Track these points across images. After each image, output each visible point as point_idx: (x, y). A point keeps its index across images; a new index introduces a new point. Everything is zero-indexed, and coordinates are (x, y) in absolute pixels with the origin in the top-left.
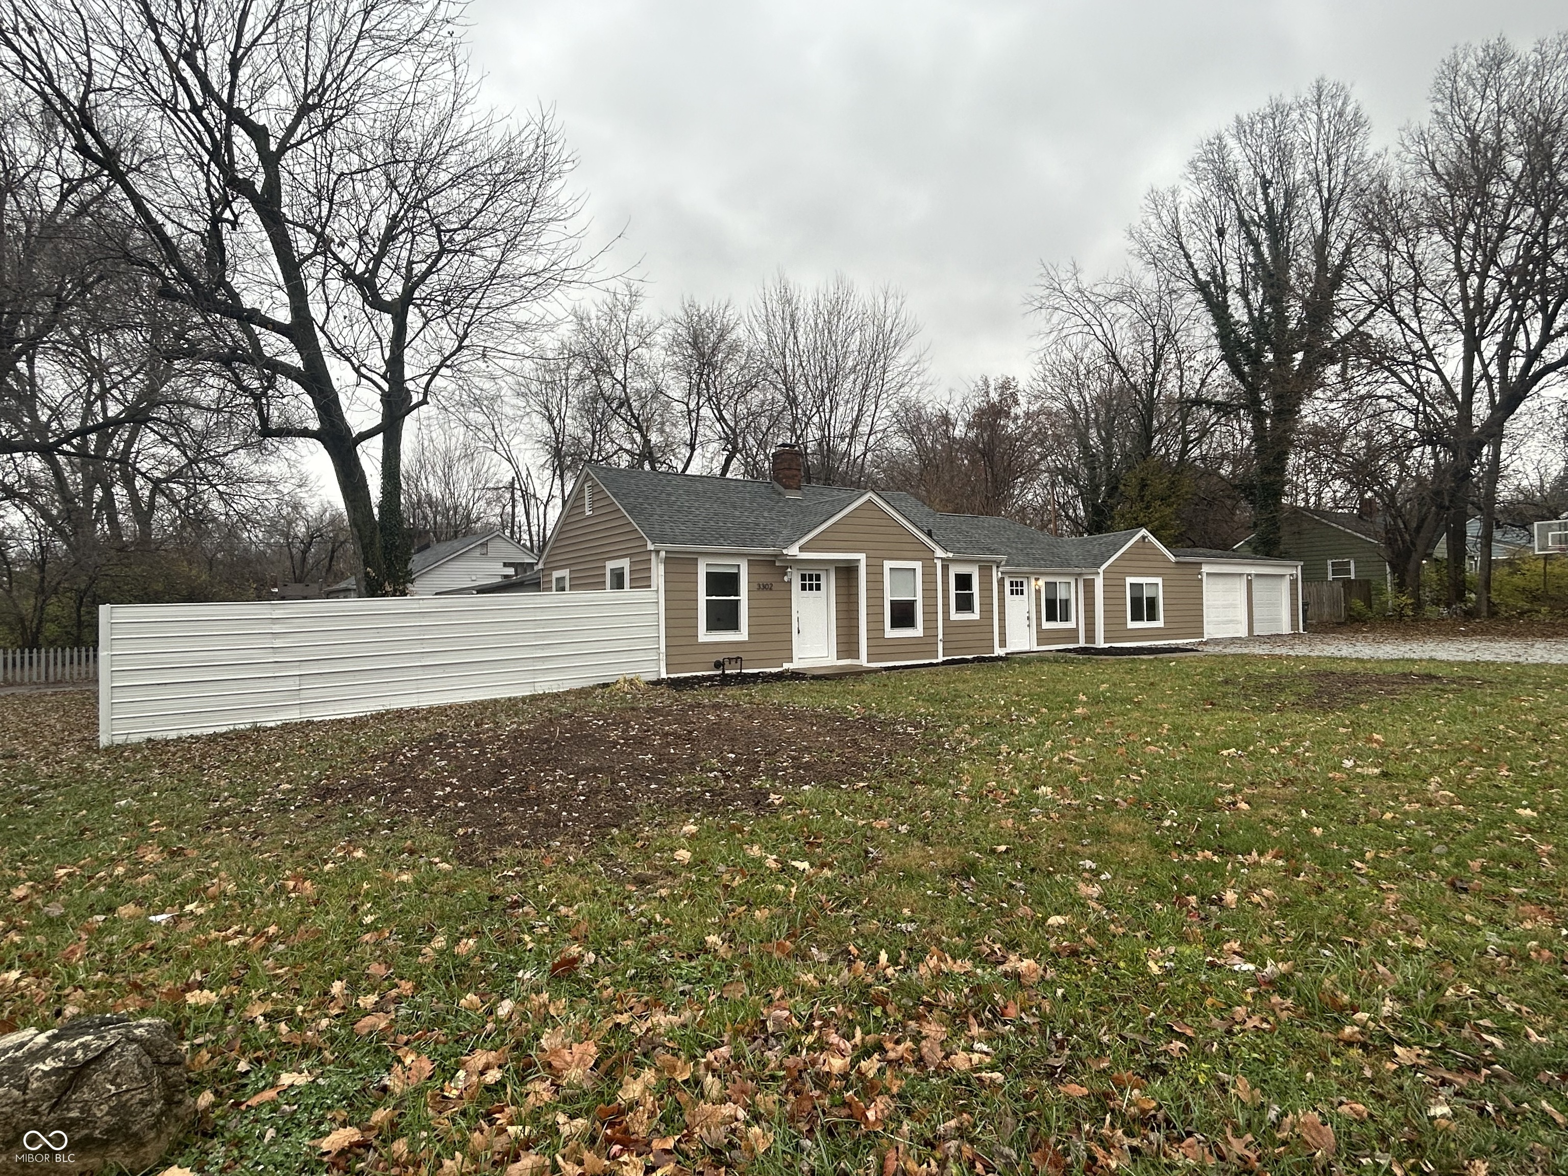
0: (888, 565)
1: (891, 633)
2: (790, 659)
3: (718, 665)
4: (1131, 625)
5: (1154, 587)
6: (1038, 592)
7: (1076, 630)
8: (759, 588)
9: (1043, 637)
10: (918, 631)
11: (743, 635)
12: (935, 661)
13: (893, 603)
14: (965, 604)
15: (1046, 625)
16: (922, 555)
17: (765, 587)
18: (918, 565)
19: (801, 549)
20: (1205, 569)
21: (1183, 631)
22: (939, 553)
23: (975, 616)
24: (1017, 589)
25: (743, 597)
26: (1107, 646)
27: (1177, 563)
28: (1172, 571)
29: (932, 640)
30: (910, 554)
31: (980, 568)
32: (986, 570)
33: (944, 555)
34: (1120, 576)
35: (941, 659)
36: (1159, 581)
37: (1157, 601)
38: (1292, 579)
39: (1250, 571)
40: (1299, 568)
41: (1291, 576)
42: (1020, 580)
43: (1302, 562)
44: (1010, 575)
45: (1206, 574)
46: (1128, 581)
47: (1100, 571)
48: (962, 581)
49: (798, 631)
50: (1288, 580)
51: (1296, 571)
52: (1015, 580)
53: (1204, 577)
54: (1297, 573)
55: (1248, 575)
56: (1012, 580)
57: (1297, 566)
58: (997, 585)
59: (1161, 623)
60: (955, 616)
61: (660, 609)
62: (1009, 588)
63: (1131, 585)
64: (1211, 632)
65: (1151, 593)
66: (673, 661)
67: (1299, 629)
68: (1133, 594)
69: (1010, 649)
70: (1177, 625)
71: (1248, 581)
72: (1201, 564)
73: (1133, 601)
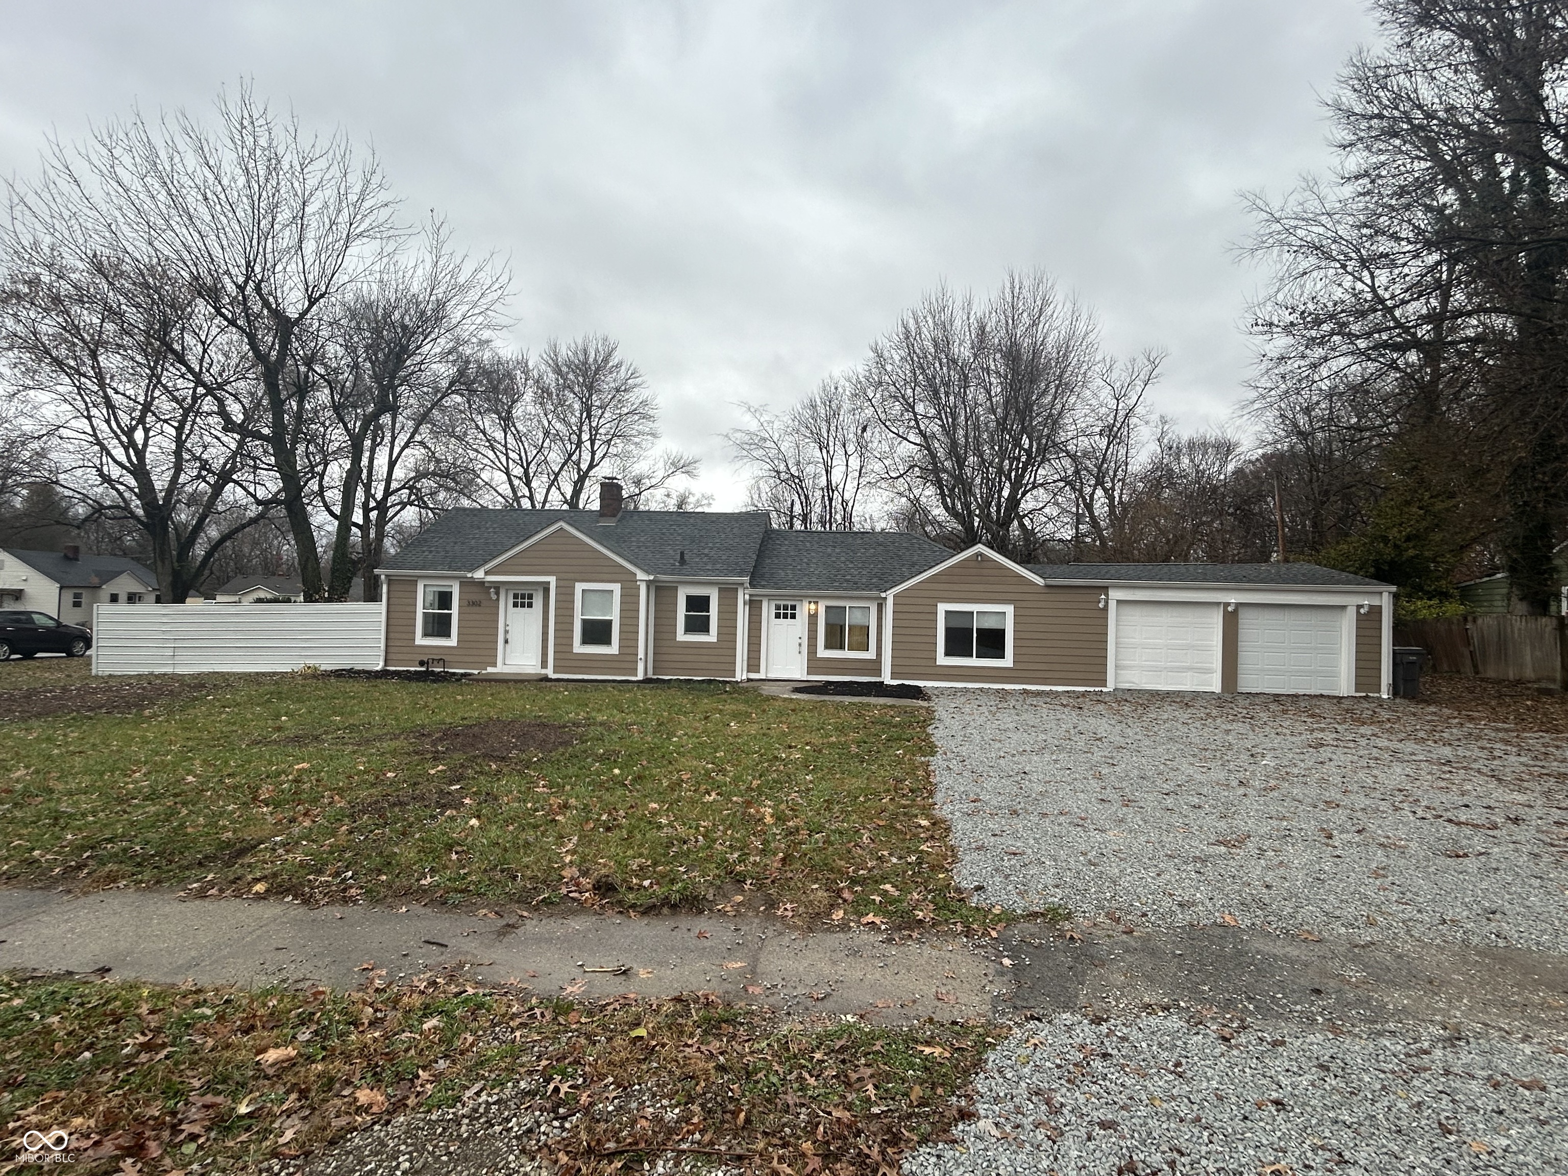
0: (579, 587)
1: (581, 648)
2: (494, 665)
3: (422, 663)
4: (942, 660)
5: (1001, 616)
6: (813, 618)
7: (878, 661)
8: (468, 604)
9: (814, 664)
10: (613, 649)
11: (453, 642)
13: (585, 622)
14: (698, 625)
15: (823, 653)
16: (620, 577)
17: (474, 604)
18: (616, 588)
19: (486, 573)
20: (1115, 595)
21: (1057, 675)
22: (641, 575)
23: (712, 637)
24: (787, 613)
25: (455, 611)
27: (1047, 586)
28: (1042, 597)
29: (629, 658)
30: (608, 577)
31: (720, 590)
32: (728, 593)
33: (646, 577)
34: (931, 601)
35: (640, 677)
36: (1009, 610)
37: (1000, 634)
38: (1362, 611)
39: (1233, 598)
40: (1385, 595)
41: (1359, 607)
42: (790, 603)
43: (1394, 589)
44: (770, 598)
45: (1118, 601)
46: (942, 608)
47: (890, 595)
48: (698, 604)
49: (506, 642)
50: (1351, 613)
51: (1376, 602)
52: (782, 603)
53: (1112, 605)
54: (1378, 603)
55: (1227, 604)
56: (778, 602)
57: (1381, 593)
58: (747, 608)
59: (1008, 661)
60: (682, 636)
61: (383, 618)
62: (773, 612)
63: (948, 613)
64: (1135, 680)
65: (990, 623)
66: (391, 656)
67: (1379, 691)
68: (951, 625)
69: (761, 676)
70: (1044, 667)
71: (1225, 612)
72: (1105, 589)
73: (950, 632)
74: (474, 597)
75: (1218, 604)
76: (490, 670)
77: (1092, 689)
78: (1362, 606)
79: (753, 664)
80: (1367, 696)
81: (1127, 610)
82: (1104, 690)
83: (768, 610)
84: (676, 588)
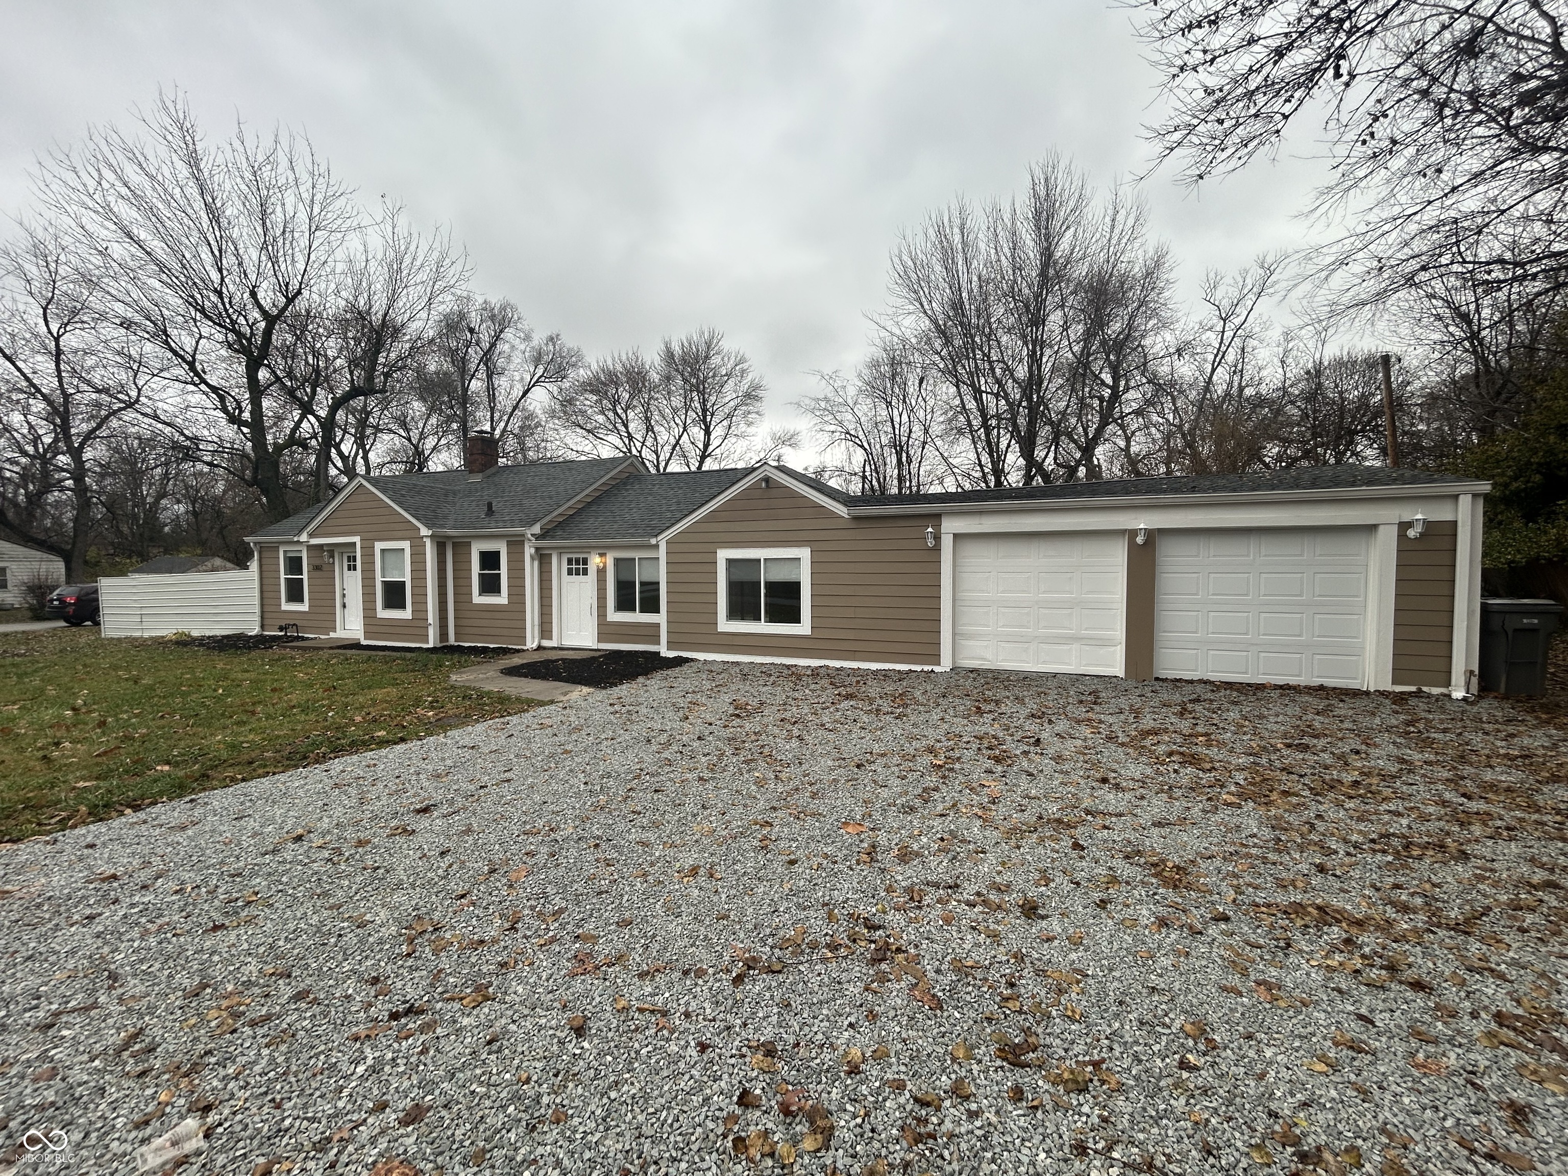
0: (379, 546)
1: (383, 614)
2: (334, 629)
3: (281, 628)
4: (725, 625)
6: (601, 572)
8: (314, 569)
9: (605, 630)
10: (406, 614)
11: (305, 606)
12: (425, 646)
13: (385, 584)
14: (490, 585)
15: (613, 615)
16: (408, 533)
17: (317, 568)
18: (406, 545)
19: (311, 535)
20: (953, 525)
21: (871, 646)
22: (426, 531)
24: (578, 567)
25: (305, 576)
26: (672, 654)
27: (856, 518)
28: (849, 535)
29: (421, 624)
30: (400, 534)
31: (509, 544)
32: (515, 544)
35: (431, 645)
36: (804, 554)
37: (794, 588)
38: (1411, 533)
39: (1142, 521)
40: (1465, 501)
41: (1404, 526)
42: (581, 556)
43: (1485, 487)
44: (561, 550)
45: (956, 536)
46: (723, 555)
47: (662, 541)
48: (490, 560)
49: (344, 606)
50: (1388, 538)
51: (1441, 513)
52: (574, 556)
53: (947, 542)
54: (1448, 517)
55: (1133, 533)
56: (570, 556)
57: (1456, 497)
58: (536, 563)
59: (804, 628)
60: (478, 599)
61: (256, 584)
62: (565, 566)
63: (730, 562)
64: (989, 656)
65: (781, 575)
66: (266, 622)
67: (1448, 684)
68: (736, 578)
69: (553, 643)
70: (851, 635)
71: (1132, 545)
72: (937, 517)
73: (734, 587)
74: (317, 562)
75: (1123, 532)
76: (332, 635)
77: (918, 668)
78: (1410, 525)
79: (545, 631)
80: (1419, 694)
81: (971, 550)
82: (937, 669)
83: (559, 566)
84: (469, 544)
